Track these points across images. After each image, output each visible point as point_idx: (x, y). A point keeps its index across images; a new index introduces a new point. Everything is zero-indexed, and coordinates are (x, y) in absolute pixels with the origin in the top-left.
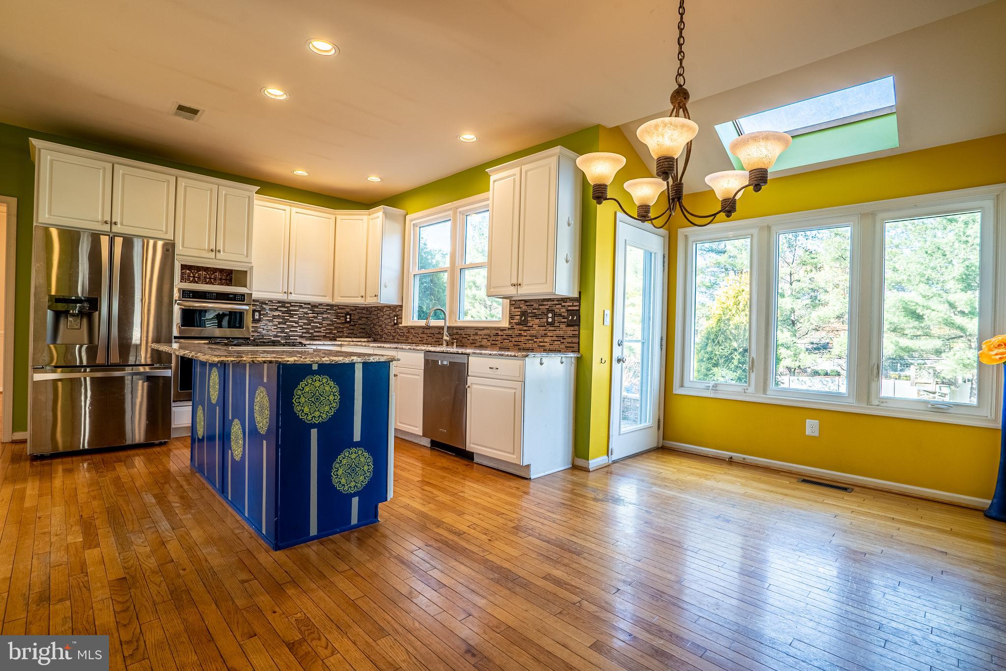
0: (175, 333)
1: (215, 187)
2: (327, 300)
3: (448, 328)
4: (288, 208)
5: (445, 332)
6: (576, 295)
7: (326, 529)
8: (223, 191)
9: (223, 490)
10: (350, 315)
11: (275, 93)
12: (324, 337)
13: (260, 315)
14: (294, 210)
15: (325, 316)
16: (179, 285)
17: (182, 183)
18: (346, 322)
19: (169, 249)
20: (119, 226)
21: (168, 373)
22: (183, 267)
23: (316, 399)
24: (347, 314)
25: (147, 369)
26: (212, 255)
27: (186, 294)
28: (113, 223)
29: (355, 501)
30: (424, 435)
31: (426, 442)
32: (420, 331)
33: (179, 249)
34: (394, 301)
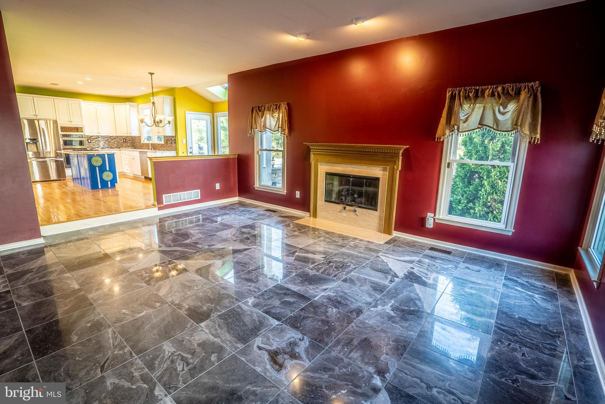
0: (62, 148)
1: (67, 101)
2: (114, 135)
3: (151, 144)
4: (94, 104)
5: (150, 146)
6: (174, 135)
7: (103, 187)
8: (70, 102)
9: (81, 184)
10: (125, 139)
11: (80, 83)
12: (116, 147)
13: (90, 140)
14: (97, 104)
15: (115, 140)
16: (61, 133)
17: (56, 101)
18: (124, 142)
19: (55, 122)
20: (38, 116)
21: (62, 159)
22: (61, 127)
23: (97, 161)
24: (124, 139)
25: (54, 158)
26: (70, 123)
27: (64, 136)
28: (37, 116)
29: (109, 182)
30: (142, 175)
31: (143, 177)
32: (146, 145)
33: (58, 122)
34: (138, 135)
